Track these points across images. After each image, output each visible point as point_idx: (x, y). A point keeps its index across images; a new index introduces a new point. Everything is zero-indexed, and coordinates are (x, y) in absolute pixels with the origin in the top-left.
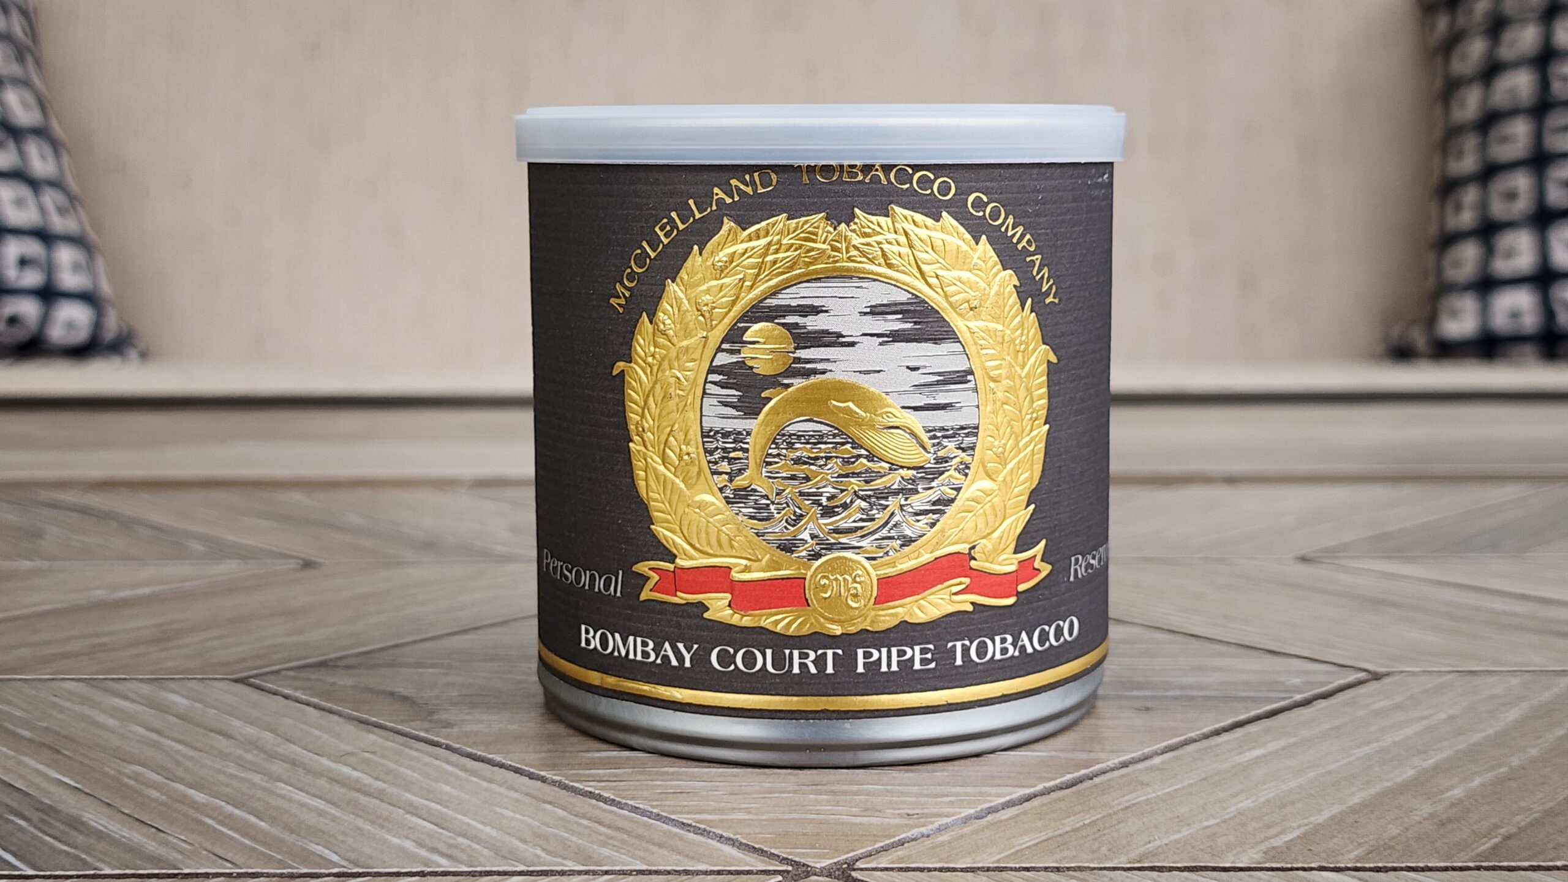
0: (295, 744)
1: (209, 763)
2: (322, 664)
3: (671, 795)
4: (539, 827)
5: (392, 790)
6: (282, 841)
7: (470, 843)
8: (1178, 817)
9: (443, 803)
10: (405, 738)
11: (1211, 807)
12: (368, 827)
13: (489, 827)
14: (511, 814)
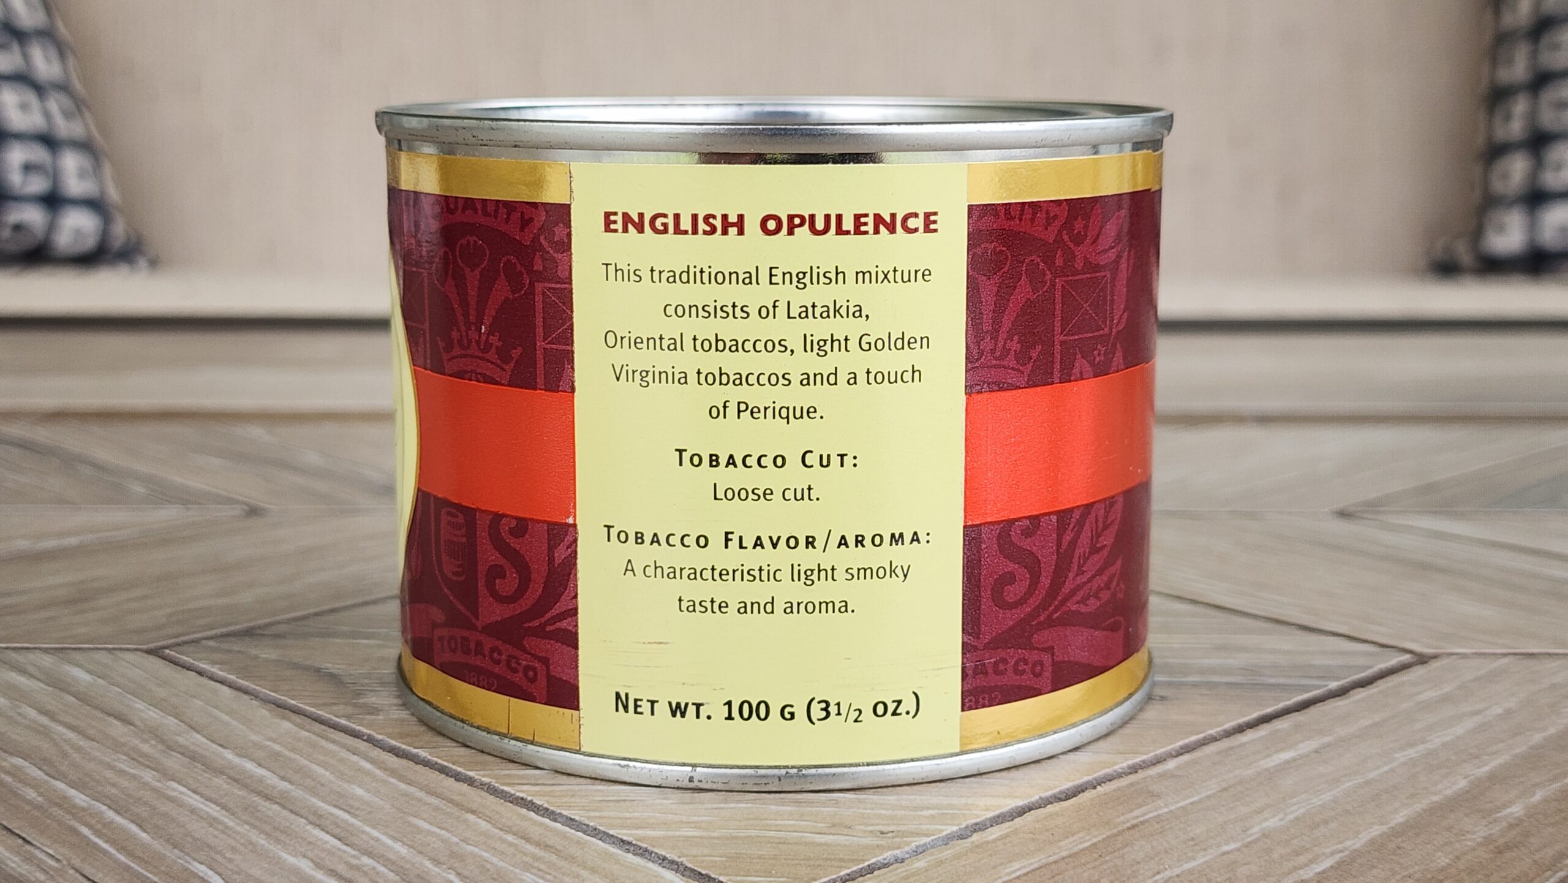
0: (197, 732)
1: (97, 754)
2: (247, 633)
4: (457, 844)
8: (1193, 839)
9: (352, 811)
10: (323, 727)
11: (1231, 826)
12: (263, 842)
13: (400, 843)
14: (427, 826)
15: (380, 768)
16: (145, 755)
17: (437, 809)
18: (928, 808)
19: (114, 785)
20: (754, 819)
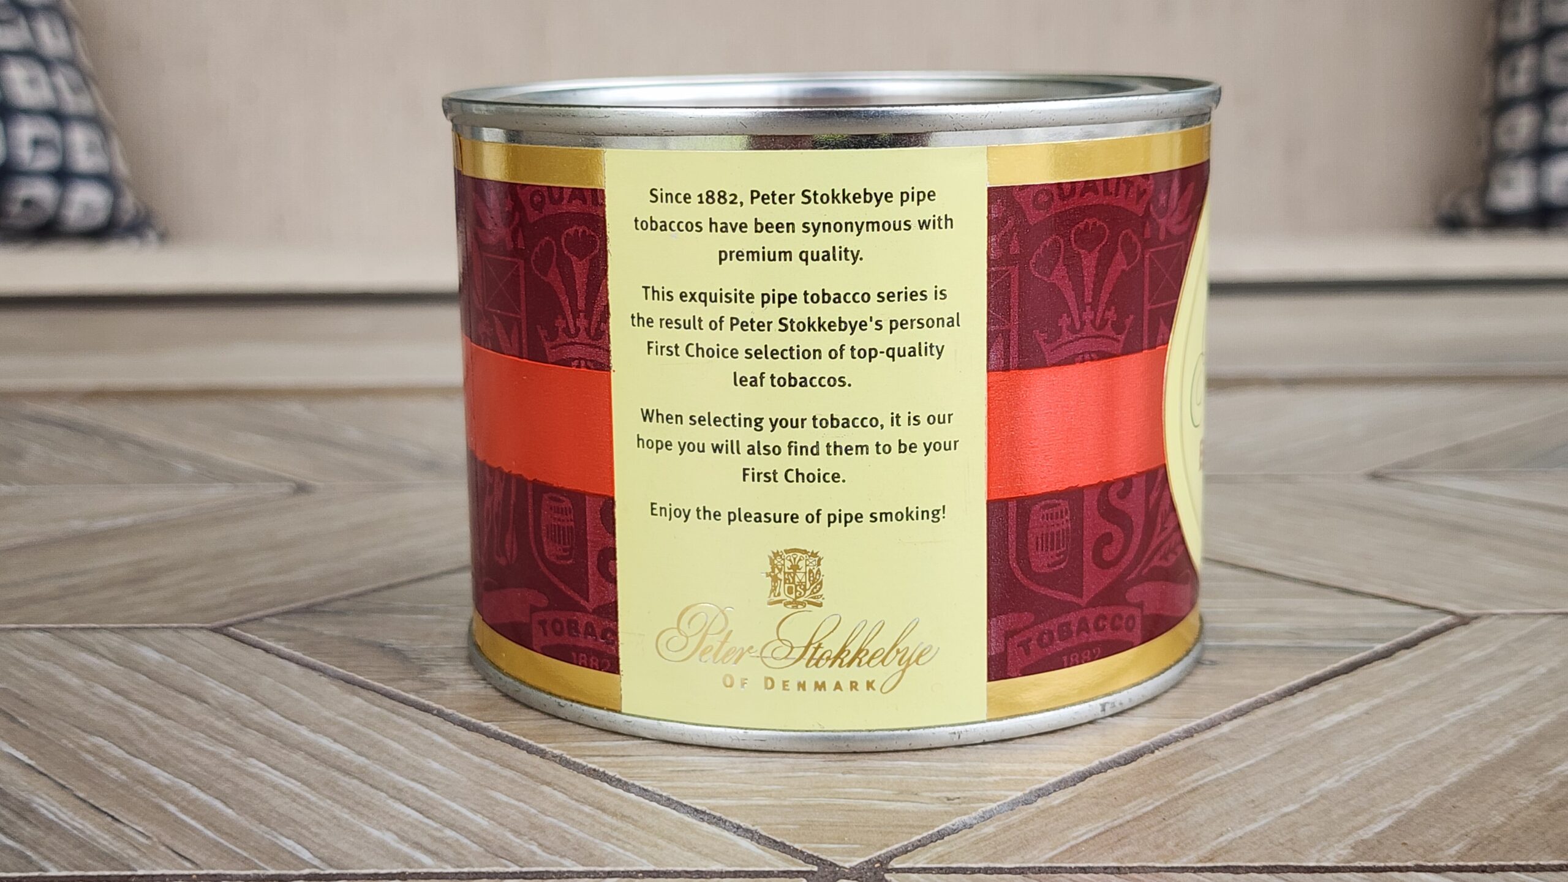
0: (271, 709)
1: (175, 732)
2: (309, 610)
3: (683, 774)
4: (535, 815)
5: (375, 768)
6: (250, 833)
7: (456, 835)
8: (1253, 801)
9: (430, 784)
10: (393, 702)
11: (1289, 788)
12: (346, 816)
13: (479, 815)
14: (505, 798)
15: (453, 742)
16: (222, 733)
17: (513, 781)
18: (991, 774)
19: (194, 762)
20: (823, 787)
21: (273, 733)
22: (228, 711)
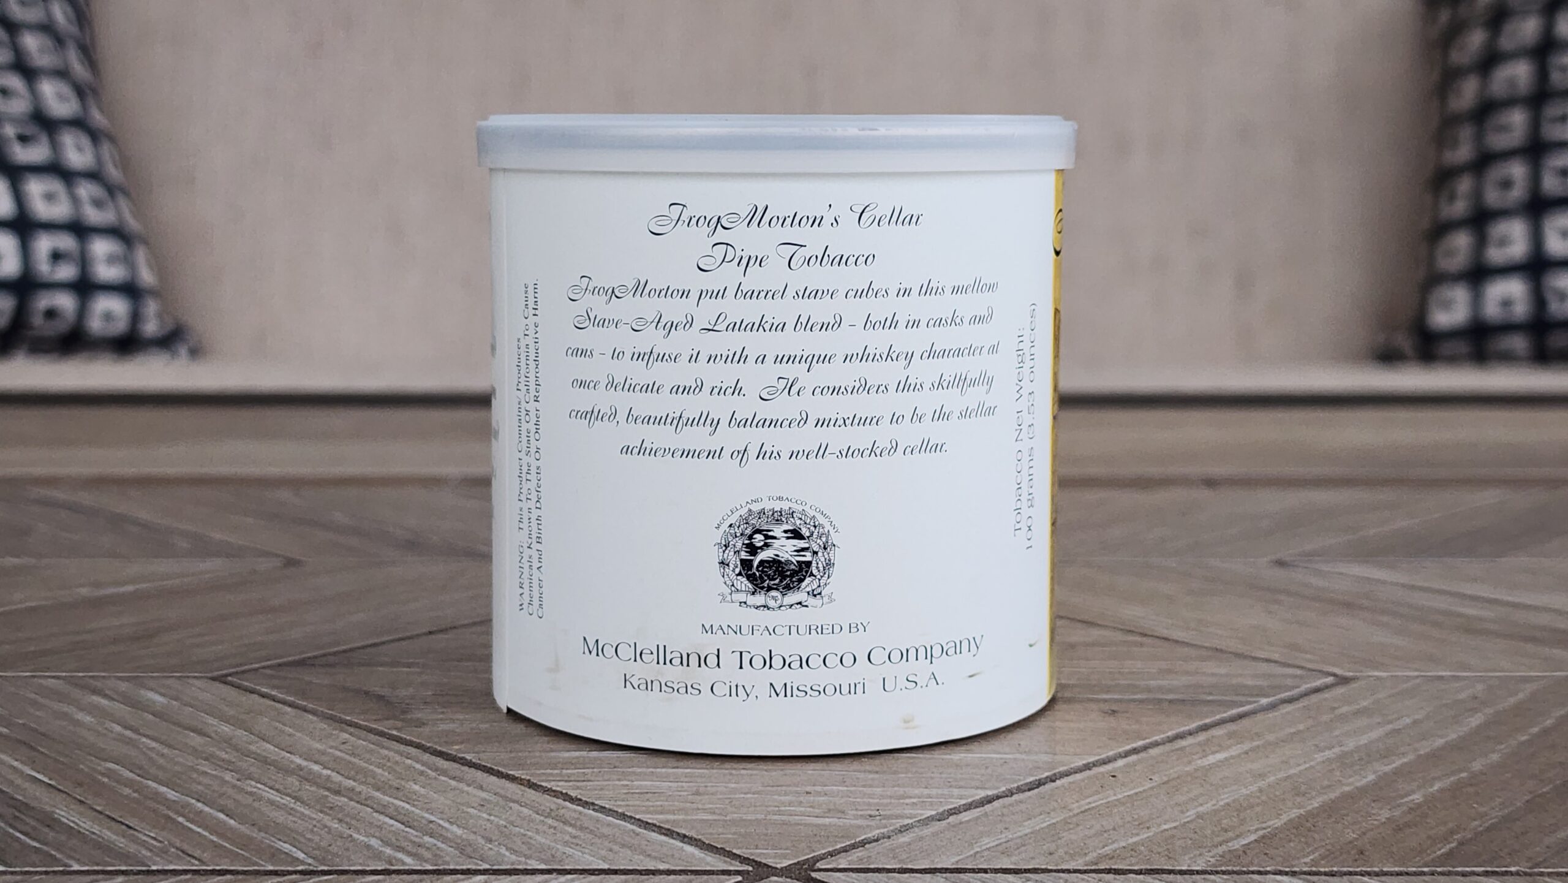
0: (268, 742)
1: (181, 760)
2: (301, 663)
3: (637, 795)
4: (505, 827)
5: (360, 788)
6: (251, 839)
7: (435, 842)
8: (1137, 820)
9: (411, 802)
11: (1171, 810)
12: (336, 826)
13: (455, 825)
14: (478, 813)
16: (223, 760)
18: (911, 797)
19: (198, 783)
21: (269, 760)
22: (228, 742)
